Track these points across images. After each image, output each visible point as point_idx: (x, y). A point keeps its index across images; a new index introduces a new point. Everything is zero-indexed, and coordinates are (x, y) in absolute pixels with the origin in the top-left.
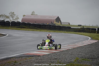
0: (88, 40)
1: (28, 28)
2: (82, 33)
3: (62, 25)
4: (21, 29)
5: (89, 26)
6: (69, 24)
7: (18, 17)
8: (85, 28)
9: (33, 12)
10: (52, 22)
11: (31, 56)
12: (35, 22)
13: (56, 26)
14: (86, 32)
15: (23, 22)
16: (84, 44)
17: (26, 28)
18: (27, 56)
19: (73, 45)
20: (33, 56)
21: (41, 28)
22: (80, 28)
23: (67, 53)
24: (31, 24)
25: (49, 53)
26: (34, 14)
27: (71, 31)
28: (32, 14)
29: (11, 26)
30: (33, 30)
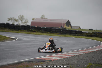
0: (101, 45)
1: (38, 32)
2: (94, 38)
3: (72, 29)
4: (31, 33)
5: (101, 31)
6: (80, 28)
7: (27, 20)
8: (97, 32)
9: (43, 16)
10: (62, 26)
11: (42, 61)
12: (45, 26)
13: (67, 30)
14: (97, 37)
15: (33, 26)
16: (96, 49)
17: (36, 32)
18: (38, 61)
20: (44, 61)
21: (52, 32)
22: (91, 32)
23: (79, 58)
24: (41, 27)
25: (61, 58)
26: (43, 18)
27: (82, 36)
28: (41, 18)
29: (21, 30)
30: (43, 34)
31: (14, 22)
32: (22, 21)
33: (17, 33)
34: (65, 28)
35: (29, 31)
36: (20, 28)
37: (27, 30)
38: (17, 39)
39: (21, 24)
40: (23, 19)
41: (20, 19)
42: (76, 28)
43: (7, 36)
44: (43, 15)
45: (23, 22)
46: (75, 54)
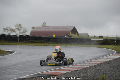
0: (114, 54)
1: (39, 43)
2: (106, 46)
3: (79, 37)
4: (32, 44)
5: (113, 37)
6: (88, 35)
7: (26, 29)
8: (109, 39)
12: (47, 35)
13: (73, 39)
15: (33, 36)
16: (109, 59)
17: (37, 42)
19: (95, 60)
21: (56, 42)
22: (102, 40)
24: (42, 37)
25: (68, 72)
26: (45, 26)
27: (91, 44)
28: (42, 26)
29: (19, 41)
30: (45, 45)
31: (10, 32)
32: (19, 30)
33: (16, 45)
34: (71, 37)
35: (29, 42)
36: (18, 39)
37: (27, 41)
38: (16, 52)
39: (19, 35)
40: (21, 28)
41: (17, 28)
42: (83, 36)
43: (4, 50)
44: (44, 22)
45: (21, 32)
46: (85, 66)
